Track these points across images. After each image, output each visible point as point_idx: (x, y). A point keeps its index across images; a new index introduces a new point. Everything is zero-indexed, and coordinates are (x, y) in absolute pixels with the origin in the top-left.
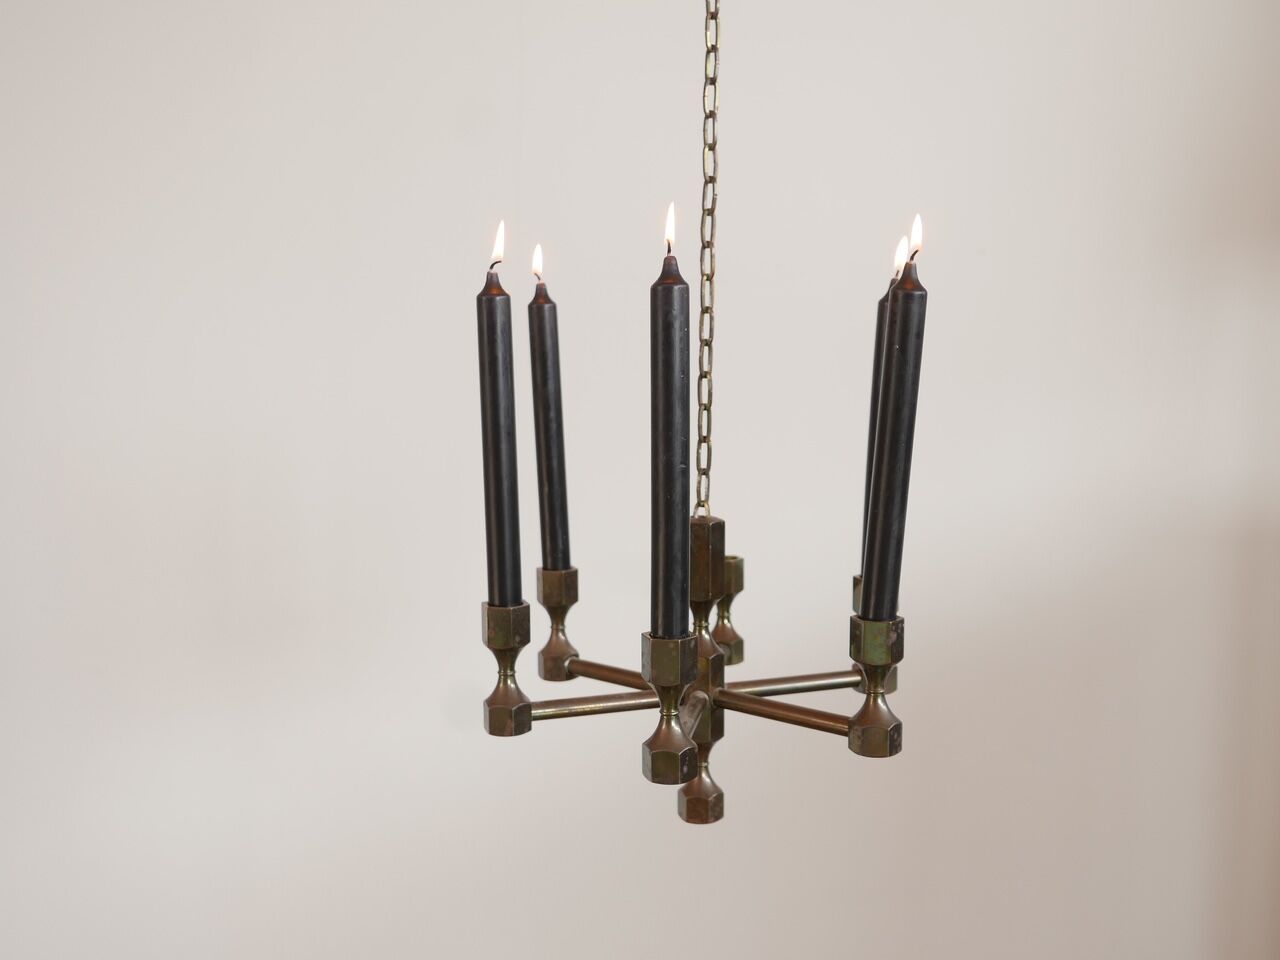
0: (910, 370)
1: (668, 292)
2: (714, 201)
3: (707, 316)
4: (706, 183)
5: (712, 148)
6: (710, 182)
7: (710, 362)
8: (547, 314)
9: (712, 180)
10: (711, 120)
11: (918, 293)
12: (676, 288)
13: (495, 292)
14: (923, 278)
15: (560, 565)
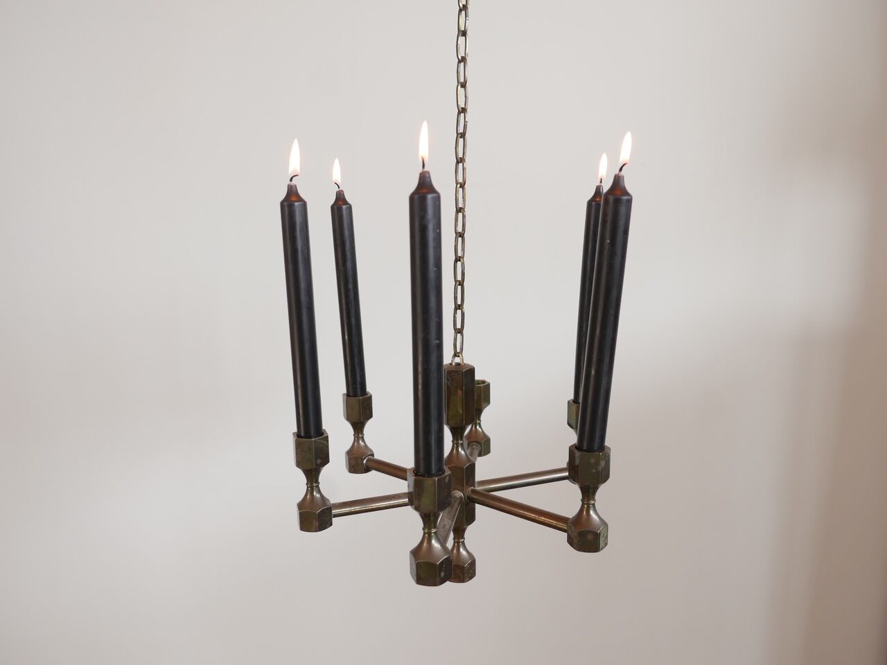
0: (618, 259)
1: (423, 200)
2: (465, 126)
3: (460, 215)
4: (459, 113)
5: (464, 85)
6: (462, 112)
7: (463, 250)
8: (345, 213)
9: (463, 110)
10: (462, 64)
11: (625, 198)
12: (430, 196)
13: (293, 199)
14: (629, 185)
15: (359, 393)
